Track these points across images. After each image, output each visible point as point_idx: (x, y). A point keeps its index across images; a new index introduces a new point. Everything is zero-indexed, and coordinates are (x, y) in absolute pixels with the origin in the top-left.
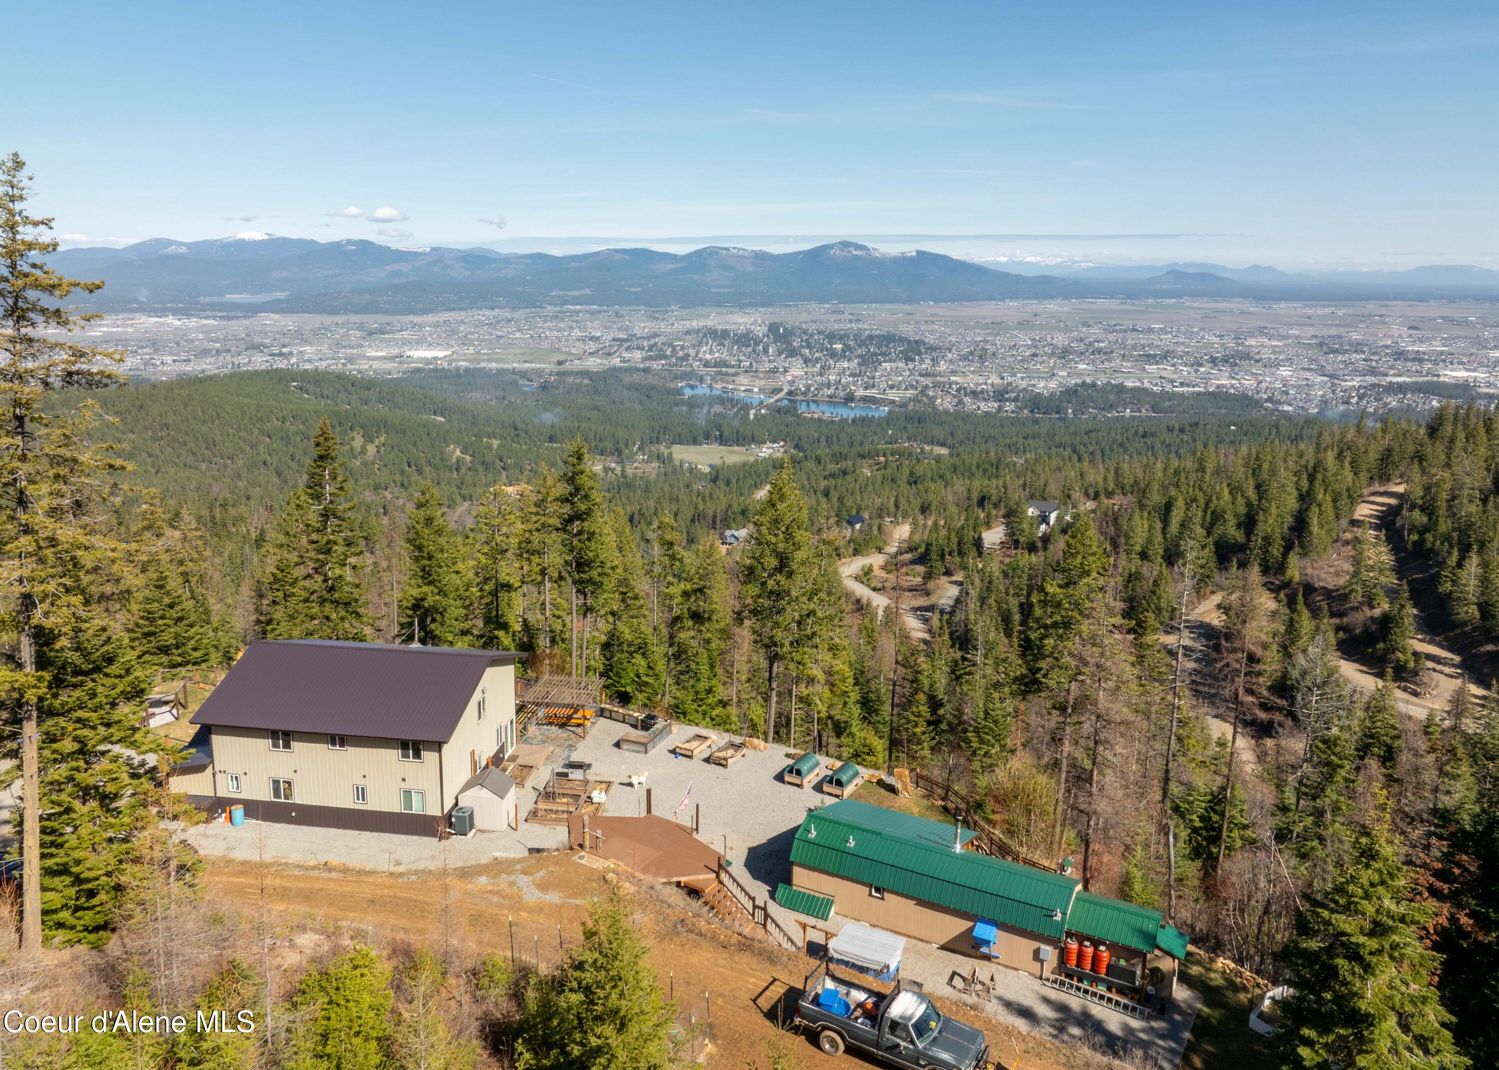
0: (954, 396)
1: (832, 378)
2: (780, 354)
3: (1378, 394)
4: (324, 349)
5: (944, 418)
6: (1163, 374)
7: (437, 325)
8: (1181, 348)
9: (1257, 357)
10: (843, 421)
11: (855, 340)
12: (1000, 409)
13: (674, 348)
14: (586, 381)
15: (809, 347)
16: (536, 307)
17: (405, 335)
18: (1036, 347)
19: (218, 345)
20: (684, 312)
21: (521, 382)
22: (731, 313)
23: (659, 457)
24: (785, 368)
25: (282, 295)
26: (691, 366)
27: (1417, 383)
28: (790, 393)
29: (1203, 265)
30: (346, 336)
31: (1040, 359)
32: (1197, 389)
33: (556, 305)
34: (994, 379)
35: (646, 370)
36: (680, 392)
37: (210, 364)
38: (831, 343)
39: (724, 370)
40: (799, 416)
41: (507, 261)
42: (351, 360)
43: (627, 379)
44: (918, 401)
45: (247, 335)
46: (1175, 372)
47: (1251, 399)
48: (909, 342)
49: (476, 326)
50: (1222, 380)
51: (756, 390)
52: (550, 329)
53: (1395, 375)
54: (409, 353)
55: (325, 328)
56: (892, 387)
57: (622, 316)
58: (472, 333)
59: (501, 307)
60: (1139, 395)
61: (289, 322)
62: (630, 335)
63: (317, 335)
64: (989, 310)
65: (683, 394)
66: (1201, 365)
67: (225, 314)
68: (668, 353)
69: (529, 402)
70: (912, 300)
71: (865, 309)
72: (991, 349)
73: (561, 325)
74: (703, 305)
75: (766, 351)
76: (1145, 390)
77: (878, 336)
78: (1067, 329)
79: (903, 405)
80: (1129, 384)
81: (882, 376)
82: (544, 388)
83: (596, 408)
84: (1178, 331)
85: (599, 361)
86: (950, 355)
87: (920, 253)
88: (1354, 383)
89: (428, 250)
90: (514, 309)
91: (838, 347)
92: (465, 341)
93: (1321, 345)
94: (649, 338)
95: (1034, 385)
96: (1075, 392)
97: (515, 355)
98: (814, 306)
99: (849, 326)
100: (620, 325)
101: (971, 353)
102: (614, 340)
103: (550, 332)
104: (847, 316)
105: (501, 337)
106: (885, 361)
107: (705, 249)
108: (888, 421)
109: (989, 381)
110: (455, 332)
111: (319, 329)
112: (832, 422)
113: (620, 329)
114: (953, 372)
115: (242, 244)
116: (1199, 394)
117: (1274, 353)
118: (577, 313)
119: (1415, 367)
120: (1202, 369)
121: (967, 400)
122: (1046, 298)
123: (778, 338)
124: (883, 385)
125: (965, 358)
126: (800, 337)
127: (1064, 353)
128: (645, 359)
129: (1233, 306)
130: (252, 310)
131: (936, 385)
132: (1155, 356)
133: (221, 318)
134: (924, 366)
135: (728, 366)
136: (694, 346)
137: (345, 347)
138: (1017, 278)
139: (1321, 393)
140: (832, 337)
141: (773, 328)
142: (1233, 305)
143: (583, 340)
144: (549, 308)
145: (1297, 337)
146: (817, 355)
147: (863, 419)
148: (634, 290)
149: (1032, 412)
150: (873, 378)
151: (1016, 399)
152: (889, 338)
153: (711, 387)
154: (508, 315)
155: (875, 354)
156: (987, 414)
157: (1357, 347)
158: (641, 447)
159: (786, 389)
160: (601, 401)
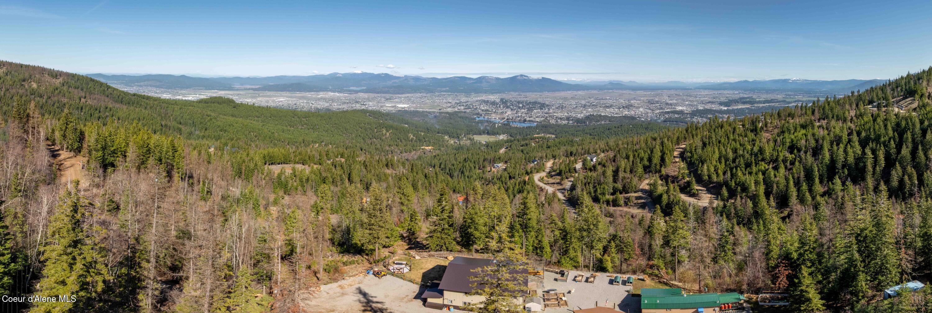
0: (555, 120)
1: (520, 115)
2: (504, 108)
3: (663, 114)
5: (553, 126)
6: (611, 111)
7: (405, 97)
8: (615, 104)
9: (634, 106)
10: (523, 127)
11: (526, 103)
12: (568, 123)
13: (473, 106)
14: (448, 115)
15: (512, 105)
16: (433, 93)
17: (396, 100)
18: (577, 105)
20: (476, 95)
21: (428, 115)
22: (489, 95)
23: (470, 139)
24: (506, 112)
25: (354, 89)
26: (478, 111)
28: (507, 119)
29: (618, 81)
30: (380, 100)
31: (578, 108)
32: (620, 115)
33: (438, 93)
34: (566, 114)
35: (465, 112)
36: (475, 119)
38: (519, 105)
40: (510, 126)
41: (425, 80)
42: (381, 107)
43: (459, 115)
44: (545, 121)
46: (614, 111)
47: (633, 117)
48: (541, 104)
49: (416, 98)
50: (626, 112)
51: (498, 118)
52: (437, 100)
54: (397, 105)
56: (537, 117)
57: (458, 96)
58: (415, 100)
59: (423, 93)
60: (605, 118)
61: (366, 95)
62: (460, 102)
63: (373, 99)
64: (563, 94)
66: (620, 108)
68: (471, 107)
69: (431, 121)
70: (541, 92)
71: (527, 94)
72: (564, 105)
73: (440, 99)
74: (481, 93)
75: (500, 107)
76: (607, 116)
77: (532, 102)
78: (585, 99)
79: (540, 122)
80: (602, 114)
81: (534, 114)
82: (435, 117)
83: (451, 123)
84: (613, 99)
85: (451, 109)
86: (553, 108)
87: (542, 78)
88: (658, 112)
90: (427, 94)
91: (521, 105)
92: (413, 103)
93: (649, 102)
94: (466, 103)
95: (577, 116)
96: (589, 117)
97: (427, 107)
98: (512, 93)
99: (523, 99)
101: (559, 107)
102: (455, 103)
104: (523, 96)
105: (423, 102)
106: (534, 110)
107: (481, 77)
108: (537, 127)
110: (410, 100)
112: (521, 128)
113: (457, 100)
114: (554, 112)
116: (620, 117)
117: (638, 104)
120: (621, 110)
121: (559, 120)
122: (578, 91)
123: (503, 103)
124: (534, 117)
125: (557, 108)
126: (509, 102)
127: (585, 106)
128: (464, 109)
131: (550, 117)
132: (608, 106)
134: (545, 111)
135: (489, 111)
136: (479, 105)
138: (569, 85)
140: (519, 102)
141: (502, 100)
142: (628, 92)
143: (446, 103)
145: (643, 100)
146: (515, 108)
147: (529, 127)
148: (461, 89)
149: (577, 124)
150: (531, 115)
151: (572, 120)
152: (535, 103)
154: (425, 95)
155: (532, 108)
156: (565, 124)
157: (657, 102)
158: (464, 136)
159: (506, 118)
160: (452, 121)
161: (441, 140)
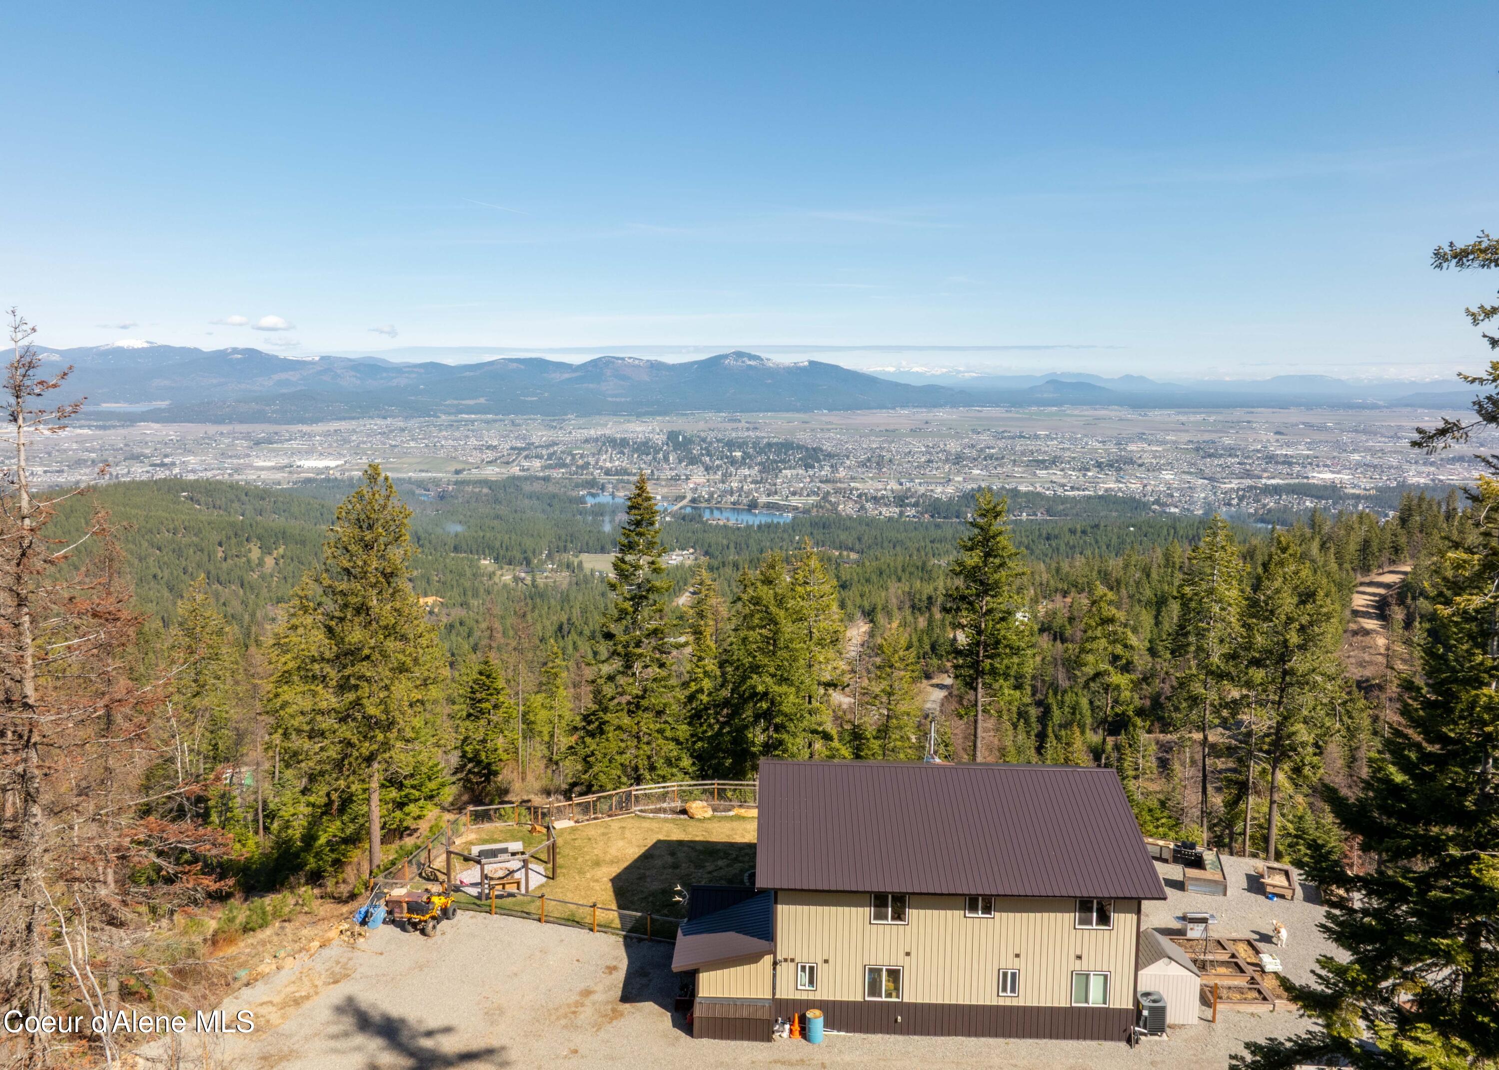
0: (856, 502)
1: (735, 485)
2: (680, 462)
3: (1256, 495)
4: (209, 459)
5: (848, 523)
6: (1054, 478)
7: (327, 434)
8: (1067, 454)
9: (1140, 461)
10: (749, 527)
11: (754, 447)
12: (901, 514)
13: (573, 456)
14: (485, 490)
15: (709, 454)
16: (429, 416)
17: (294, 444)
18: (930, 453)
19: (93, 455)
20: (582, 421)
21: (417, 492)
22: (629, 421)
23: (568, 566)
24: (686, 475)
25: (163, 404)
26: (592, 474)
27: (1289, 485)
28: (693, 500)
29: (1080, 375)
30: (231, 445)
31: (935, 465)
32: (1087, 493)
33: (449, 414)
34: (893, 485)
35: (546, 479)
36: (582, 500)
37: (85, 474)
38: (731, 451)
39: (626, 477)
40: (705, 524)
41: (400, 370)
42: (237, 470)
43: (527, 488)
44: (821, 507)
45: (126, 445)
46: (1064, 477)
47: (1139, 502)
48: (807, 449)
49: (368, 435)
50: (1109, 484)
51: (659, 497)
52: (446, 438)
53: (1269, 478)
54: (299, 463)
55: (209, 438)
56: (794, 494)
57: (519, 425)
58: (364, 443)
59: (394, 417)
60: (1033, 499)
61: (171, 432)
62: (528, 444)
63: (202, 444)
64: (881, 417)
65: (585, 503)
66: (1088, 470)
67: (101, 423)
68: (568, 461)
69: (429, 512)
70: (805, 409)
71: (761, 418)
72: (888, 456)
73: (457, 434)
74: (599, 414)
75: (666, 459)
76: (1039, 494)
77: (777, 444)
78: (958, 436)
79: (806, 511)
80: (1023, 488)
81: (784, 483)
82: (442, 497)
83: (498, 517)
84: (1063, 437)
85: (497, 470)
86: (848, 462)
87: (811, 363)
88: (1233, 486)
89: (317, 359)
90: (407, 418)
91: (738, 454)
92: (357, 451)
93: (1197, 449)
94: (547, 446)
95: (932, 491)
96: (973, 496)
97: (410, 464)
98: (709, 415)
99: (746, 434)
100: (516, 434)
101: (869, 460)
102: (512, 448)
103: (447, 441)
104: (744, 424)
105: (395, 446)
106: (785, 468)
107: (600, 359)
108: (793, 527)
109: (889, 487)
110: (346, 441)
111: (203, 438)
112: (738, 529)
113: (517, 438)
114: (853, 479)
115: (119, 352)
116: (1089, 497)
117: (1155, 457)
118: (473, 421)
119: (1285, 470)
120: (1090, 474)
121: (869, 505)
122: (935, 407)
123: (677, 446)
124: (785, 492)
125: (863, 465)
126: (699, 445)
127: (958, 459)
128: (544, 468)
129: (1113, 414)
130: (130, 419)
131: (837, 491)
132: (1043, 461)
133: (99, 427)
134: (823, 473)
135: (629, 475)
136: (594, 455)
137: (231, 457)
138: (906, 387)
139: (1203, 495)
140: (731, 445)
141: (672, 436)
142: (1113, 412)
143: (480, 449)
144: (443, 417)
145: (1174, 442)
146: (717, 462)
147: (768, 526)
148: (529, 399)
149: (932, 516)
150: (775, 485)
151: (916, 505)
152: (787, 446)
153: (613, 495)
154: (402, 424)
155: (775, 461)
156: (890, 519)
157: (1231, 452)
158: (550, 556)
159: (689, 497)
160: (503, 510)
161: (469, 573)
